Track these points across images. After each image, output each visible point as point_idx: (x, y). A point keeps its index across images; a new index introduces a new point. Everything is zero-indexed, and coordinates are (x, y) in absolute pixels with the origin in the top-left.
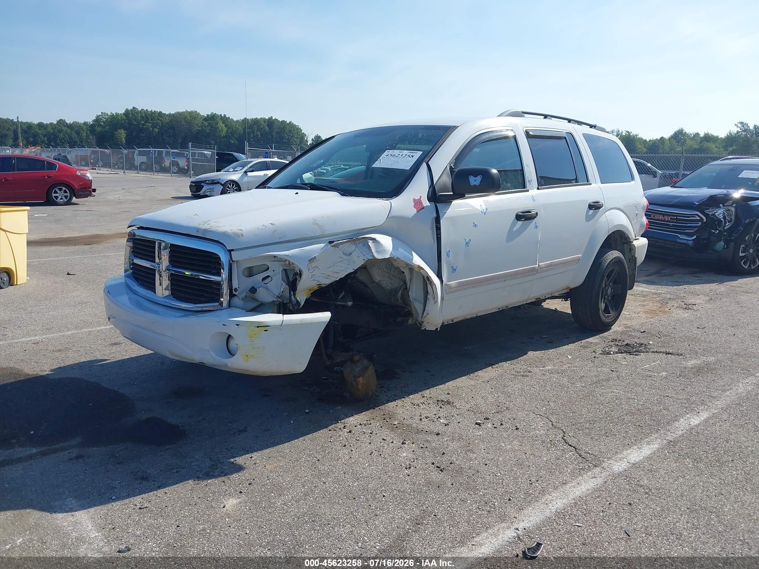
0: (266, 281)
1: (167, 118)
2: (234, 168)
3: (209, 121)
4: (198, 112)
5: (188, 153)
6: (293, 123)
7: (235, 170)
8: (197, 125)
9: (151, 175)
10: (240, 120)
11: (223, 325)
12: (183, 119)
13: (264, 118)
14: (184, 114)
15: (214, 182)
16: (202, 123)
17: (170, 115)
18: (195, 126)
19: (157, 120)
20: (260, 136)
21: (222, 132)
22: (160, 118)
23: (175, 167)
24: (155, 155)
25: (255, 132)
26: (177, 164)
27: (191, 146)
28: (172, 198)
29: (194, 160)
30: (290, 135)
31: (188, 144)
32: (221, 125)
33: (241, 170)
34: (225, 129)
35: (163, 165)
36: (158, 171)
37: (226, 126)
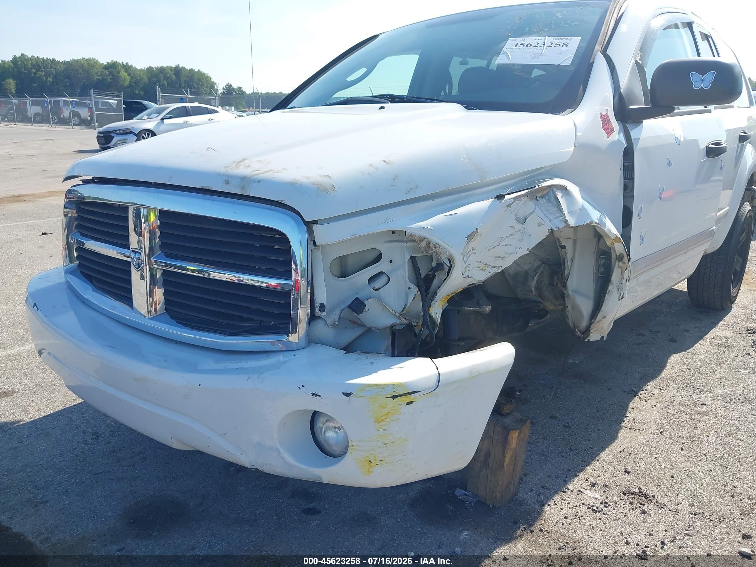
0: (377, 284)
1: (62, 66)
2: (149, 115)
3: (110, 70)
4: (96, 60)
5: (90, 102)
6: (201, 72)
7: (150, 117)
8: (96, 74)
9: (48, 127)
10: (144, 68)
11: (313, 394)
12: (79, 67)
13: (170, 67)
14: (81, 62)
15: (127, 132)
16: (102, 72)
17: (64, 63)
18: (95, 75)
19: (50, 68)
20: (166, 86)
21: (125, 82)
22: (53, 66)
23: (76, 118)
24: (51, 105)
25: (161, 80)
26: (78, 115)
27: (94, 93)
28: (74, 151)
29: (97, 110)
30: (199, 84)
31: (90, 91)
32: (123, 74)
33: (157, 117)
34: (128, 78)
35: (62, 116)
36: (56, 123)
37: (129, 75)
